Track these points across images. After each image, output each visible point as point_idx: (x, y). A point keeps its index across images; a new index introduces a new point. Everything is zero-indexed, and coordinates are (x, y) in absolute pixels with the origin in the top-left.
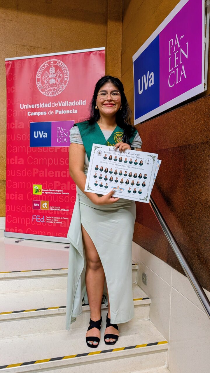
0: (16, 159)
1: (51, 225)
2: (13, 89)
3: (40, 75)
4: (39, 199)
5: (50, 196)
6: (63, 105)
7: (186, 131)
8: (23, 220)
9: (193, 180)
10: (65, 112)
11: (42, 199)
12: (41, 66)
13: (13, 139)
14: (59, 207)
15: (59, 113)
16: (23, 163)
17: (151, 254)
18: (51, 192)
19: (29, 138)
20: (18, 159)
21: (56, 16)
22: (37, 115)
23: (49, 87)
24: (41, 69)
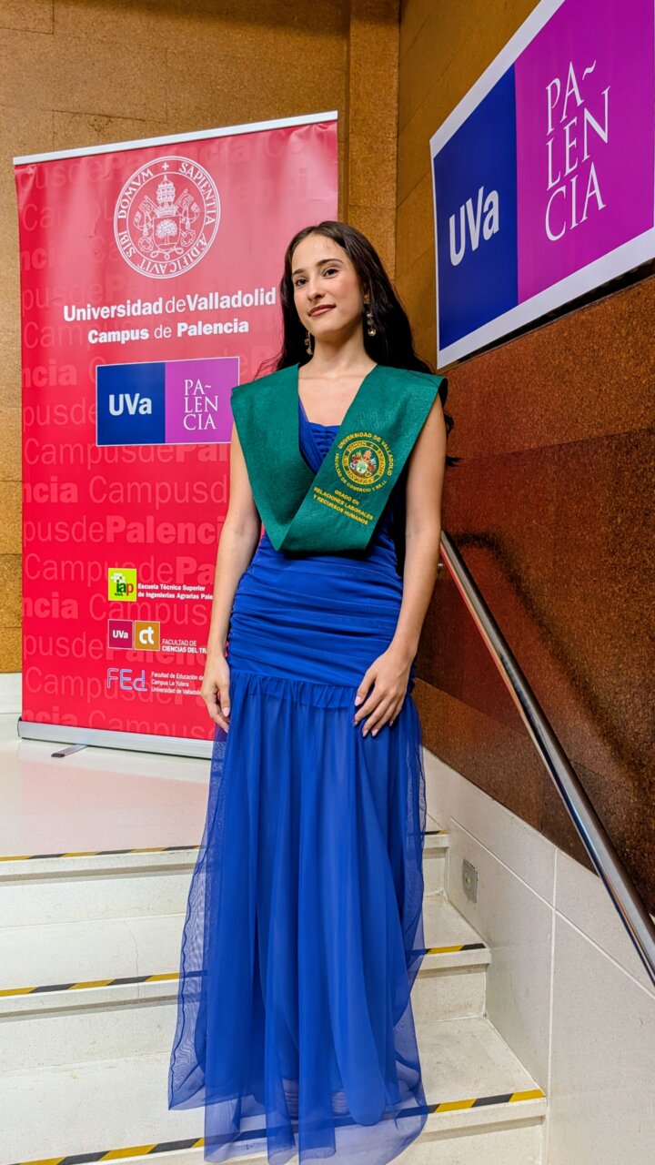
0: (54, 487)
1: (169, 699)
2: (40, 258)
3: (126, 210)
4: (129, 615)
5: (162, 604)
6: (203, 306)
7: (601, 390)
8: (77, 682)
9: (624, 557)
10: (208, 329)
11: (139, 617)
12: (130, 180)
13: (42, 421)
14: (194, 643)
15: (190, 334)
16: (74, 499)
17: (490, 798)
18: (165, 592)
19: (94, 416)
20: (59, 487)
21: (180, 11)
22: (119, 340)
23: (155, 249)
24: (131, 189)
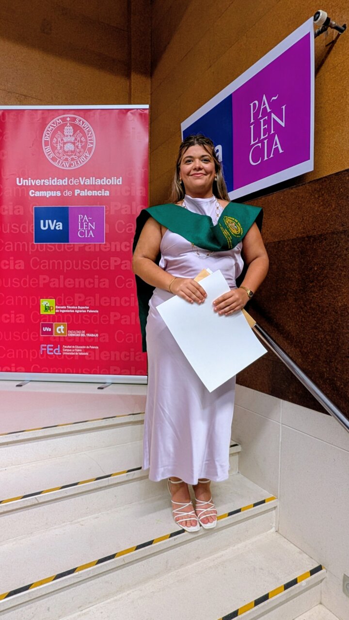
0: (12, 262)
1: (72, 358)
3: (49, 136)
4: (51, 320)
5: (68, 315)
6: (87, 183)
8: (25, 352)
10: (90, 193)
11: (56, 320)
12: (50, 124)
13: (5, 231)
14: (84, 332)
15: (81, 195)
16: (23, 268)
18: (70, 309)
19: (33, 230)
20: (14, 261)
21: (57, 54)
22: (45, 195)
23: (64, 155)
24: (51, 127)
